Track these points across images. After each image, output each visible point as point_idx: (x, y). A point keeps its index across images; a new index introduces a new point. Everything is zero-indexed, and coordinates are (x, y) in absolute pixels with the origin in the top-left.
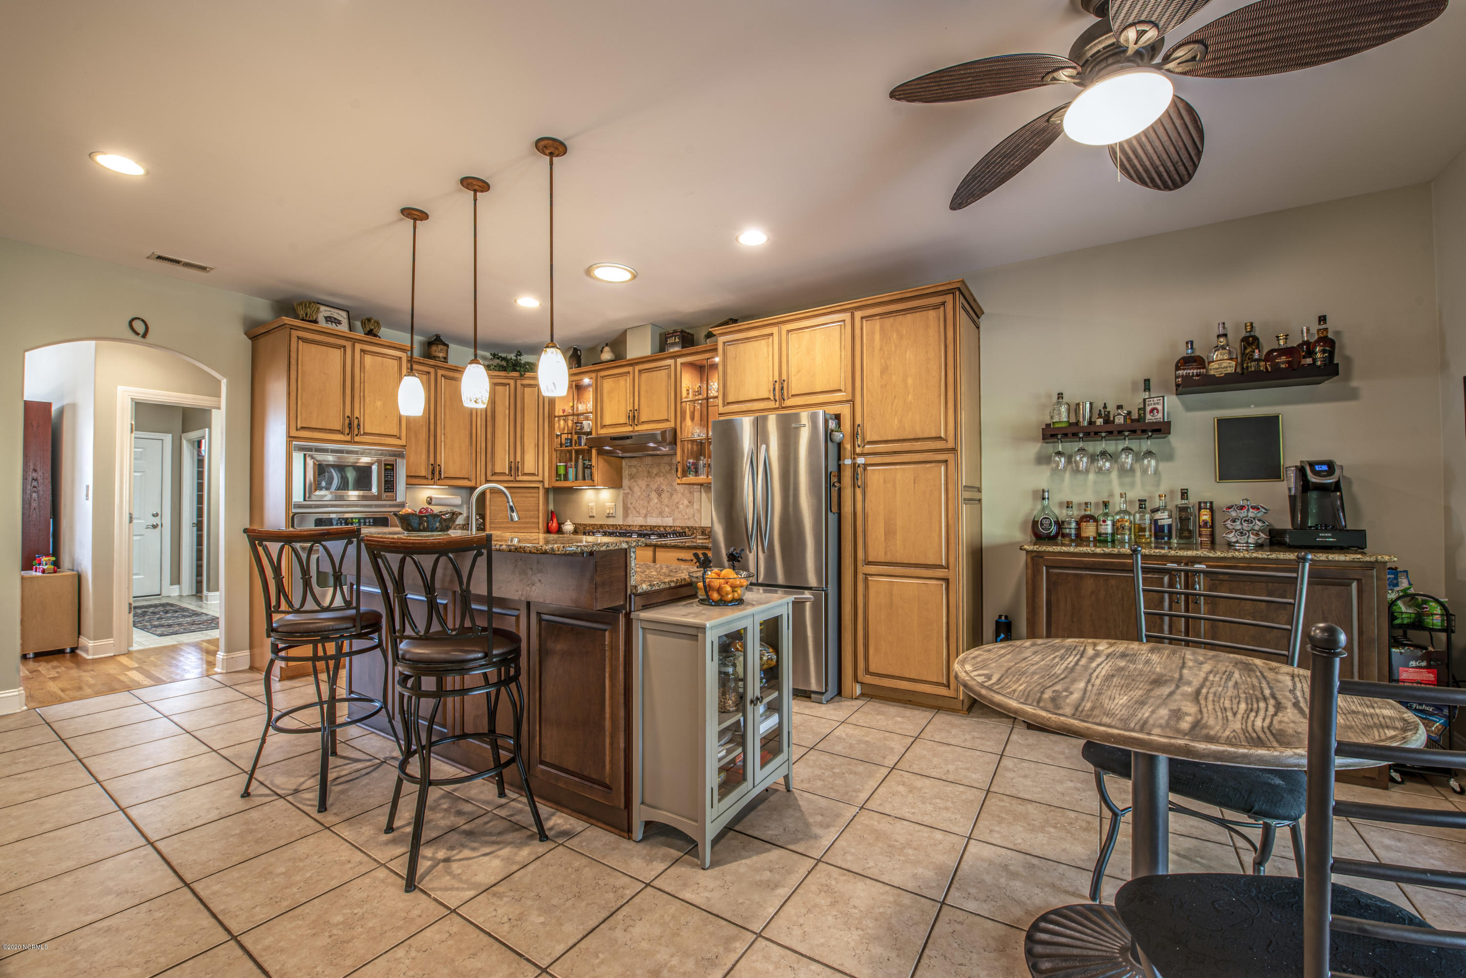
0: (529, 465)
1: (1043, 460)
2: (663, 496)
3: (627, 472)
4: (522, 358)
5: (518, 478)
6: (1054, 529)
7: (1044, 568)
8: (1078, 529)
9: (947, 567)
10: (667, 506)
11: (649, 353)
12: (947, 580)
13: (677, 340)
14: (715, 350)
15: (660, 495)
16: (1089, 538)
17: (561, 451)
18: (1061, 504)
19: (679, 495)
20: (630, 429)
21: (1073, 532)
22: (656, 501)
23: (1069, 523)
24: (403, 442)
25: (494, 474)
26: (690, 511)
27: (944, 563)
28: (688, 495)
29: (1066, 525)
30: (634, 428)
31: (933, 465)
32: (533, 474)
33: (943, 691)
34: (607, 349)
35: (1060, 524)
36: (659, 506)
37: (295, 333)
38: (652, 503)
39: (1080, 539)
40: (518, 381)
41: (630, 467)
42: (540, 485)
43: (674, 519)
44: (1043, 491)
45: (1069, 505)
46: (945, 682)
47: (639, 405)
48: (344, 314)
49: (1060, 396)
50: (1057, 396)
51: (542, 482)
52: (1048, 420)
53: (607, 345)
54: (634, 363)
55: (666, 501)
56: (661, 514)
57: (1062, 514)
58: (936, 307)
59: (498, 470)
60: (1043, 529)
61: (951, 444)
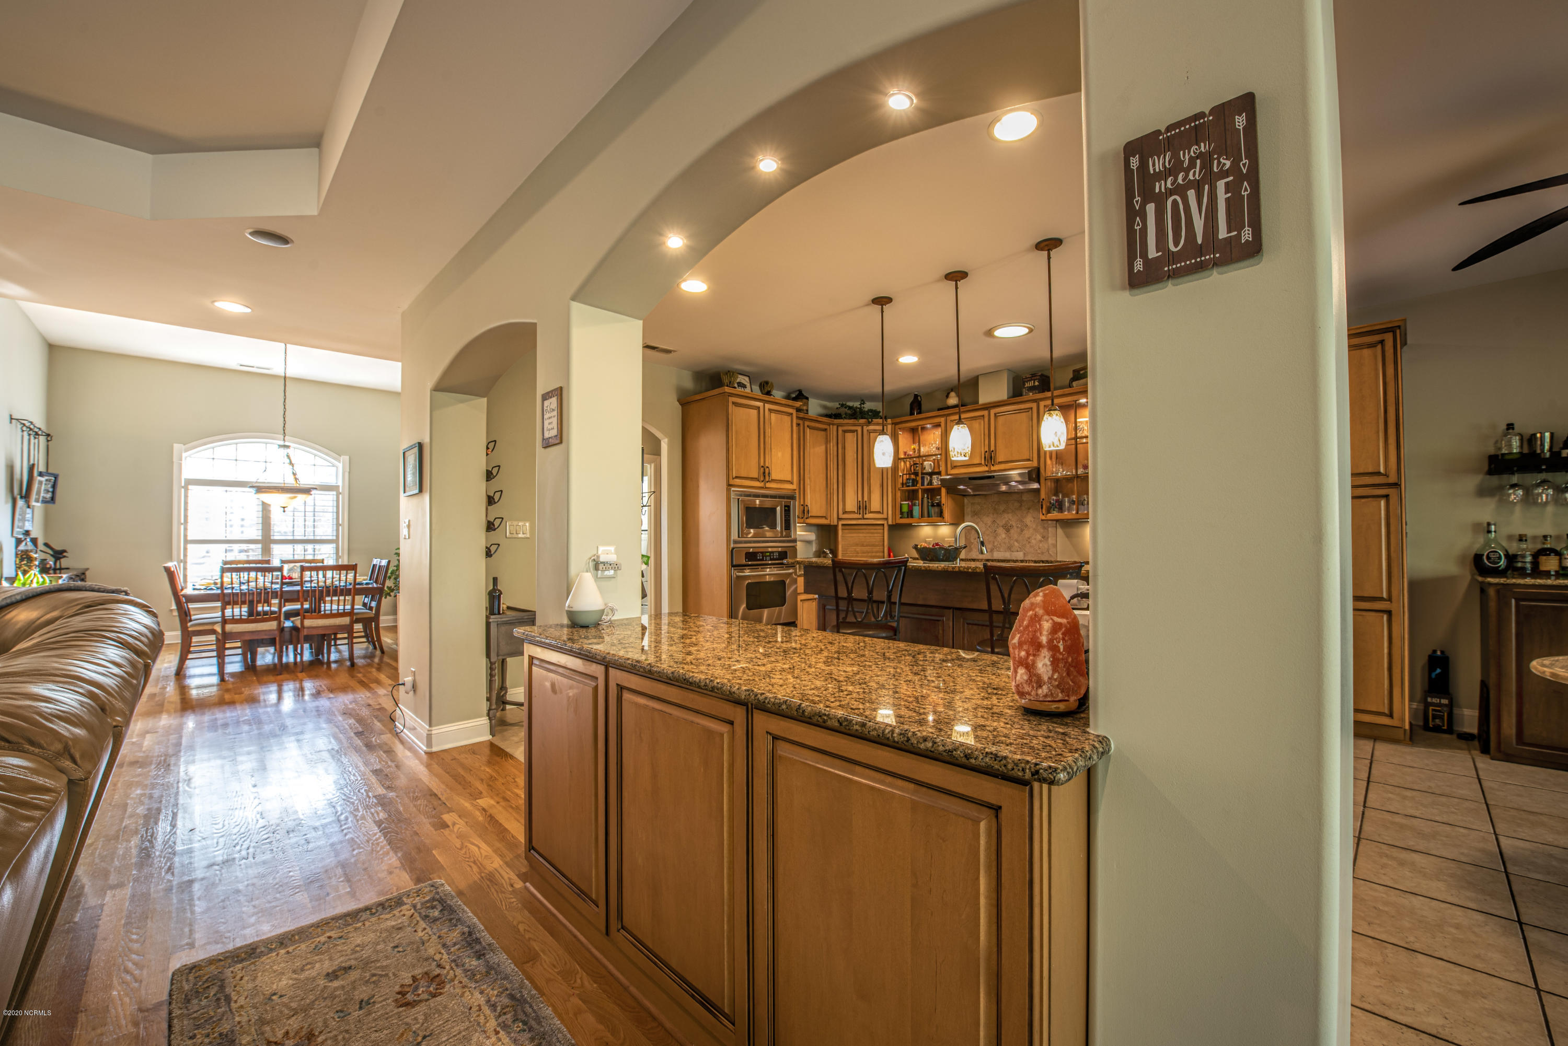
0: (875, 505)
1: (1483, 492)
2: (1012, 531)
3: (969, 509)
4: (865, 406)
5: (866, 516)
6: (1503, 563)
7: (1513, 601)
8: (1535, 564)
9: (1390, 599)
10: (1017, 541)
11: (1005, 397)
12: (1389, 613)
13: (1037, 383)
14: (1084, 392)
15: (1008, 530)
16: (1549, 572)
17: (902, 490)
18: (1510, 538)
19: (1031, 530)
20: (986, 469)
21: (1528, 566)
22: (1004, 536)
23: (1524, 556)
24: (794, 487)
25: (845, 512)
26: (1044, 546)
27: (1385, 595)
28: (1042, 531)
29: (1520, 559)
30: (990, 468)
31: (1369, 499)
32: (879, 512)
33: (1385, 721)
34: (953, 394)
35: (1511, 558)
36: (1007, 540)
37: (732, 399)
38: (999, 539)
39: (1536, 571)
40: (865, 427)
41: (973, 504)
42: (885, 523)
43: (1025, 554)
44: (1489, 524)
45: (1522, 538)
46: (1386, 711)
47: (995, 446)
48: (747, 379)
49: (1510, 426)
50: (1505, 427)
51: (887, 519)
52: (1492, 450)
53: (952, 390)
54: (988, 407)
55: (1016, 536)
56: (1010, 548)
57: (1514, 548)
58: (1372, 346)
59: (848, 508)
60: (1490, 563)
61: (1392, 479)
